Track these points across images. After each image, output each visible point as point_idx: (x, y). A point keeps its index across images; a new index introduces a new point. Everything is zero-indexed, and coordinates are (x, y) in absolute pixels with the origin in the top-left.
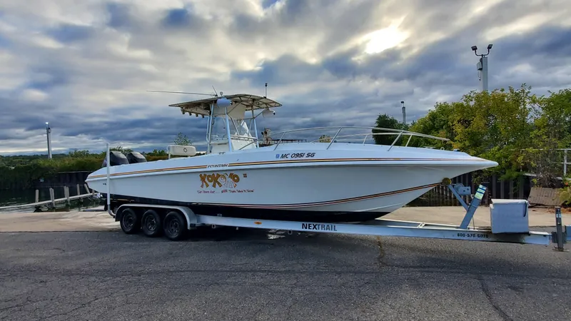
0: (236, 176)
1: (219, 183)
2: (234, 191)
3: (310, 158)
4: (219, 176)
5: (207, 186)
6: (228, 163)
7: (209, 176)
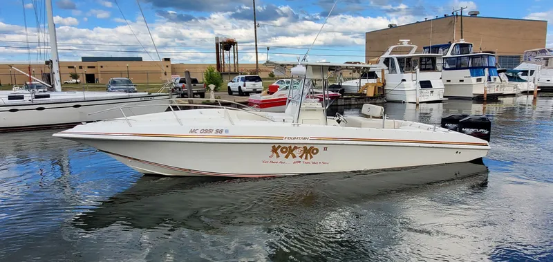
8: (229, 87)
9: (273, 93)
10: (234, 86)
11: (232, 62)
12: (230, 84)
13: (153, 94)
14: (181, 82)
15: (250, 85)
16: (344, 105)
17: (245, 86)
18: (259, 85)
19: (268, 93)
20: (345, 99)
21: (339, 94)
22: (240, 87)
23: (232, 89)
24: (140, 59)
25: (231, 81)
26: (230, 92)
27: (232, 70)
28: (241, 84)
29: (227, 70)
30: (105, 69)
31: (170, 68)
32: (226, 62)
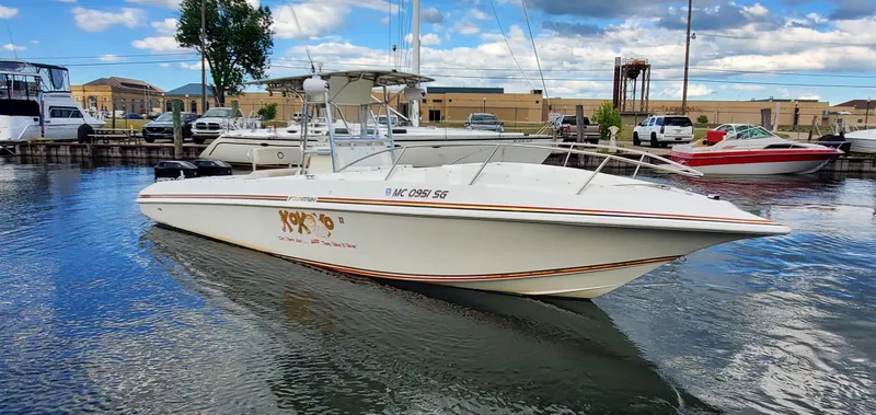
0: (328, 219)
1: (306, 228)
2: (328, 244)
3: (439, 200)
4: (304, 216)
5: (291, 230)
6: (315, 196)
7: (292, 215)
8: (636, 133)
9: (713, 144)
10: (644, 132)
11: (638, 97)
12: (637, 129)
13: (531, 136)
14: (564, 122)
15: (671, 131)
16: (848, 171)
17: (662, 131)
18: (686, 131)
19: (705, 143)
20: (851, 161)
21: (839, 151)
22: (653, 134)
23: (640, 137)
24: (501, 91)
25: (640, 124)
26: (637, 141)
27: (638, 109)
28: (656, 128)
29: (628, 108)
30: (454, 103)
31: (541, 104)
32: (629, 96)
